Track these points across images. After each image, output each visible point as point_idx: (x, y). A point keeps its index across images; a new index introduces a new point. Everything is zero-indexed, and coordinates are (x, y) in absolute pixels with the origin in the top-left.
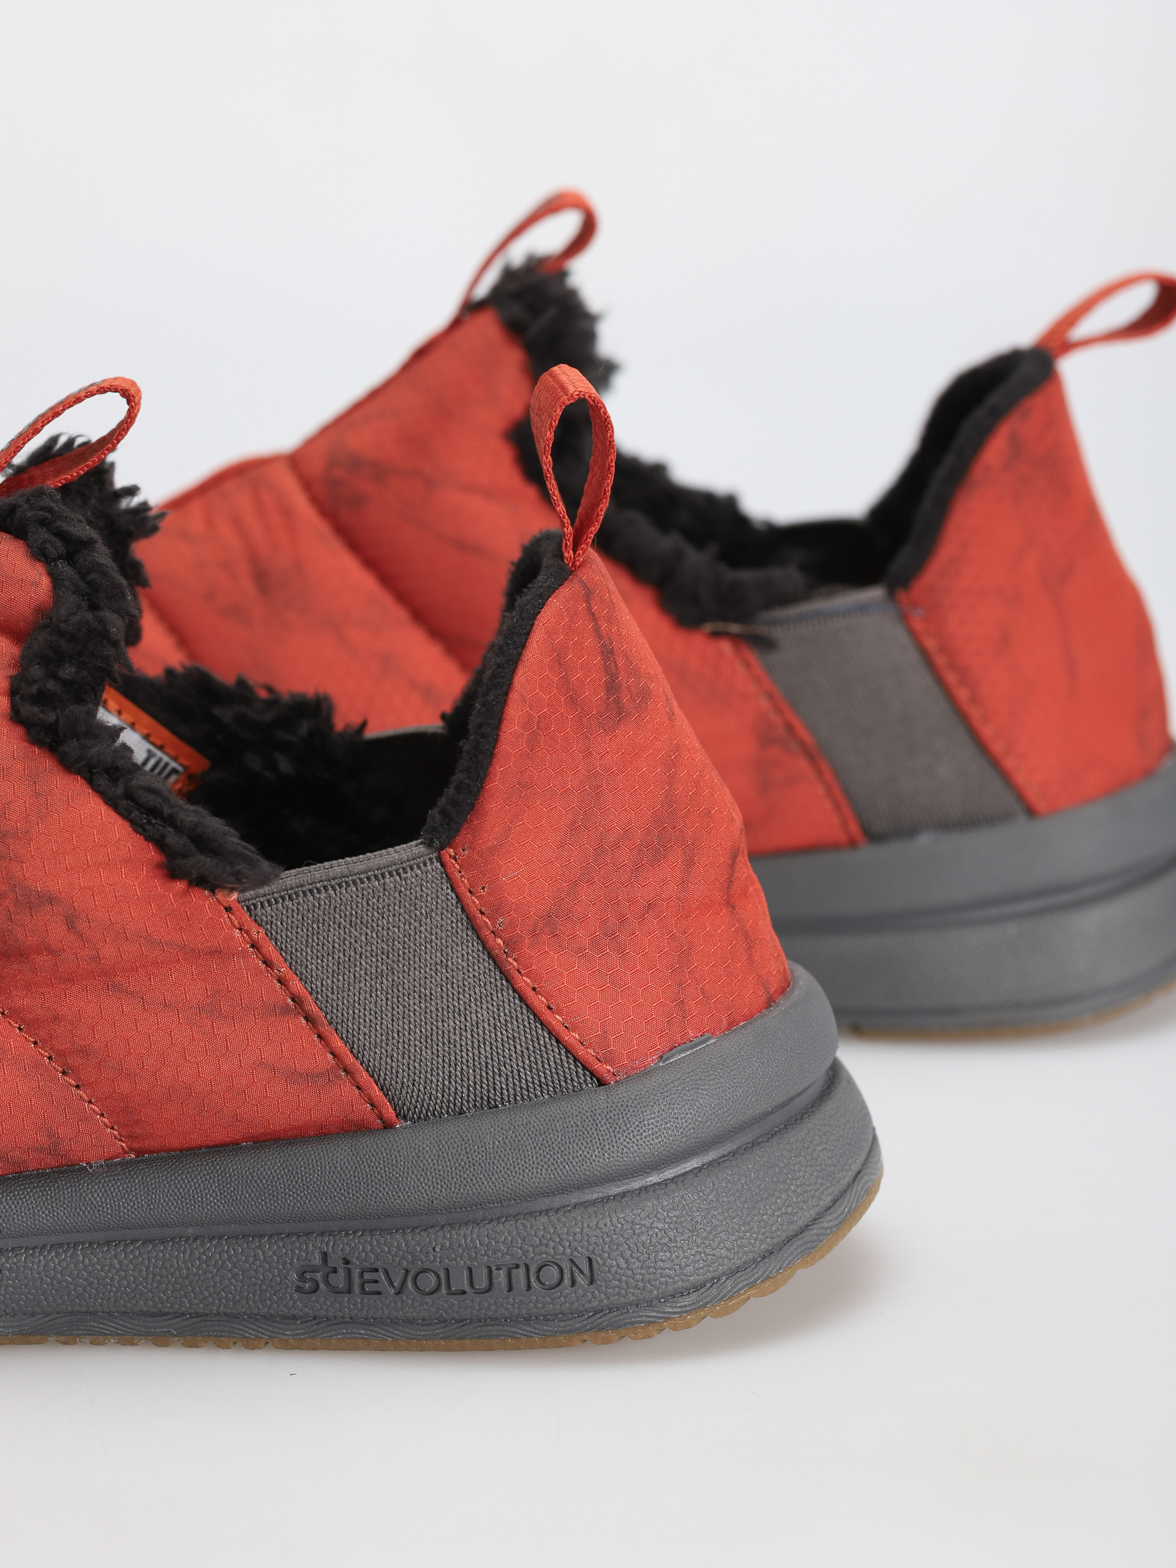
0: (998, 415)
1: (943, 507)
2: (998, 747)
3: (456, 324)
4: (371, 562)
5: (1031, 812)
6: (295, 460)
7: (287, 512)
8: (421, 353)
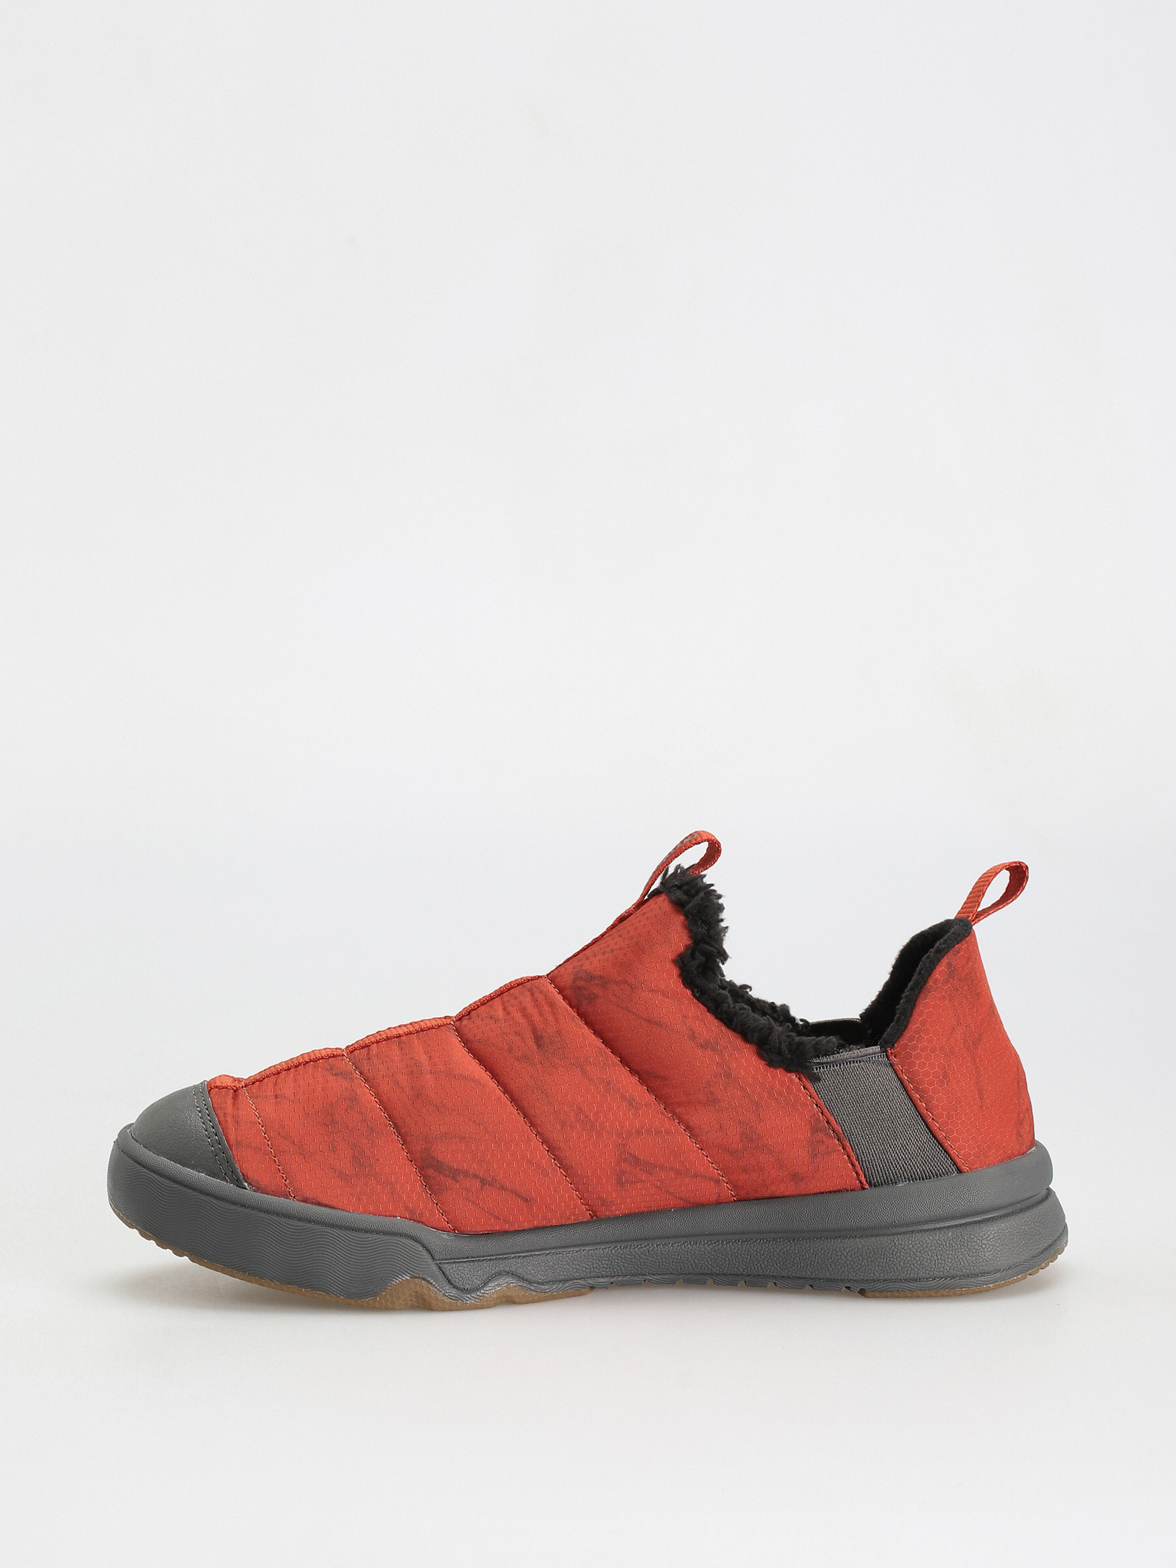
0: (941, 953)
1: (912, 1003)
2: (941, 1135)
3: (640, 904)
4: (598, 1033)
5: (960, 1171)
6: (552, 977)
7: (552, 1004)
8: (622, 919)
